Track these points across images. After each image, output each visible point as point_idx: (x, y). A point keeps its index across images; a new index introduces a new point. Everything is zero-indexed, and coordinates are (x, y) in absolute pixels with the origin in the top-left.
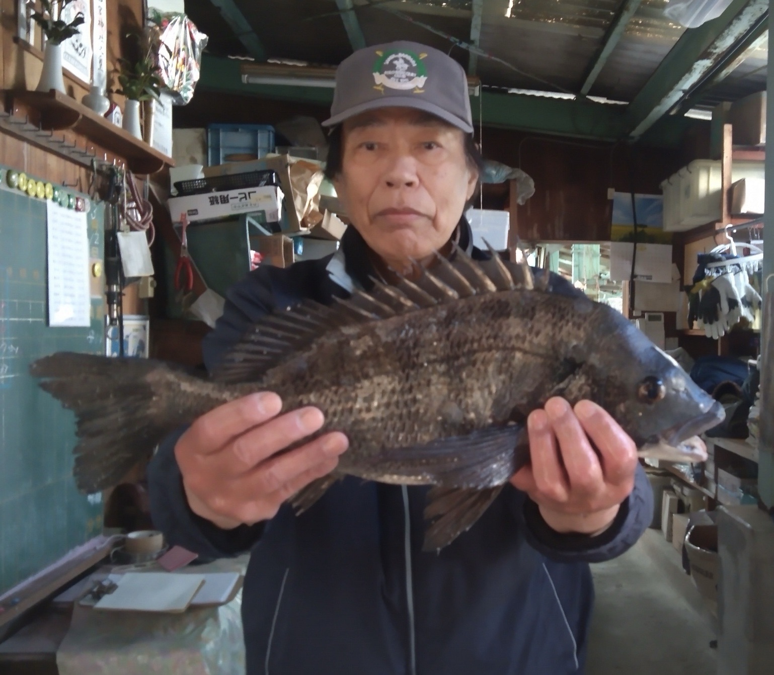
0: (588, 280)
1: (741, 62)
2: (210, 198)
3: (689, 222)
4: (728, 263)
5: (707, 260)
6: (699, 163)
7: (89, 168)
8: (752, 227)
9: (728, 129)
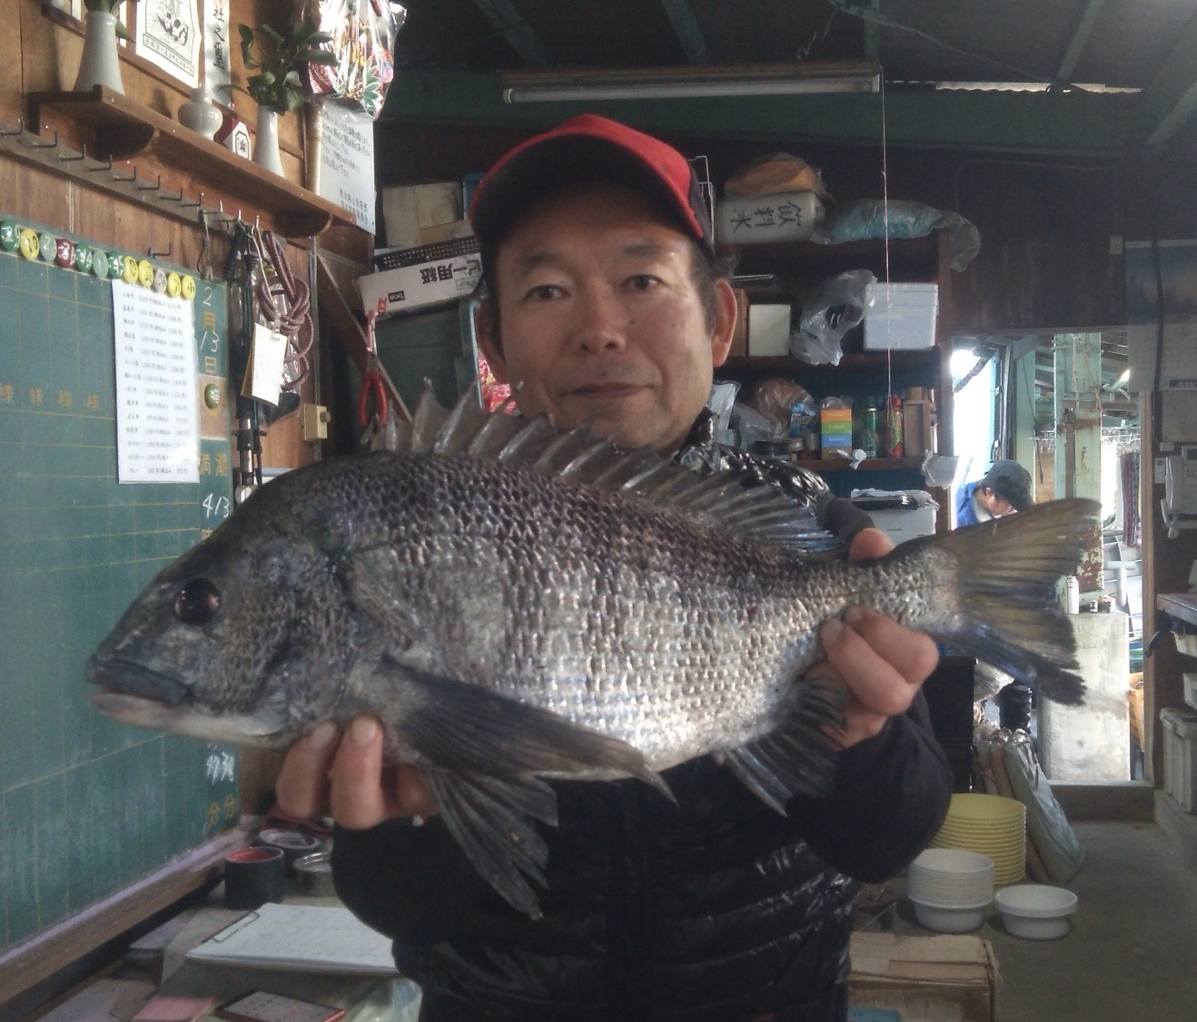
0: (1081, 395)
2: (422, 272)
7: (198, 226)
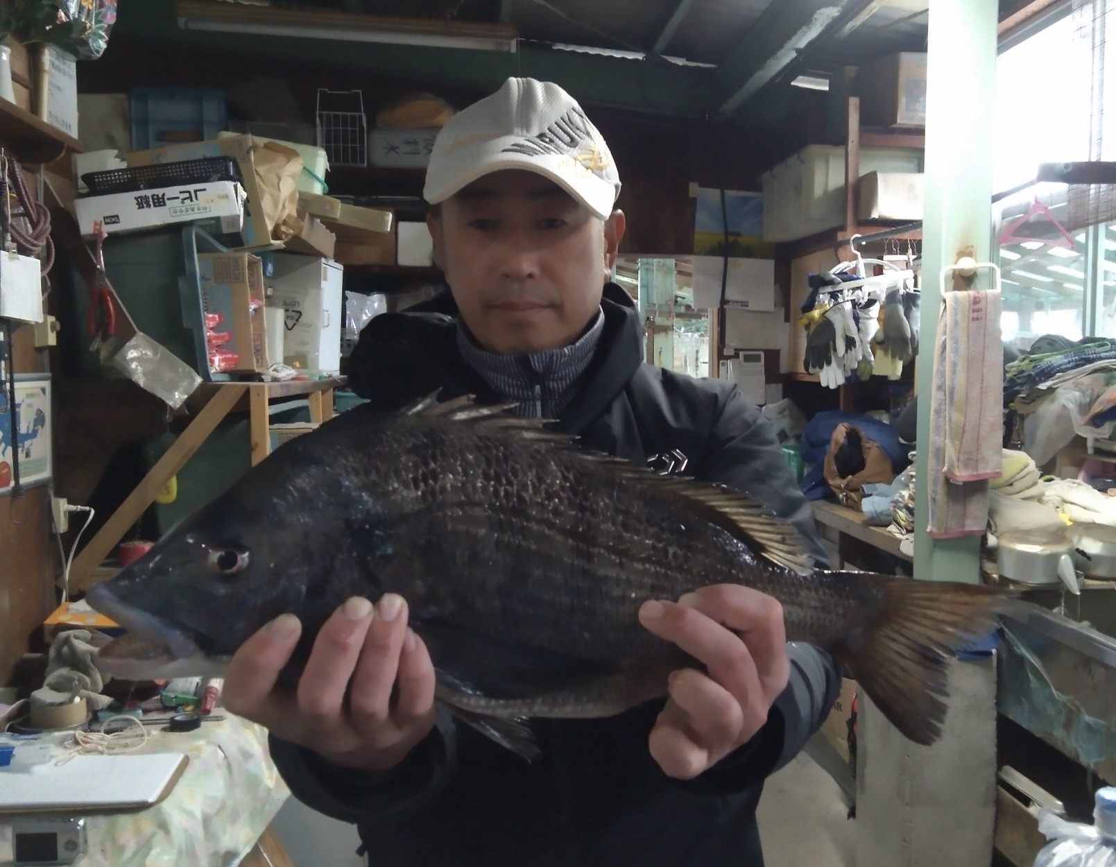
0: (659, 306)
1: (874, 12)
2: (136, 198)
3: (797, 229)
4: (846, 286)
5: (820, 282)
6: (814, 150)
8: (890, 237)
9: (854, 102)
